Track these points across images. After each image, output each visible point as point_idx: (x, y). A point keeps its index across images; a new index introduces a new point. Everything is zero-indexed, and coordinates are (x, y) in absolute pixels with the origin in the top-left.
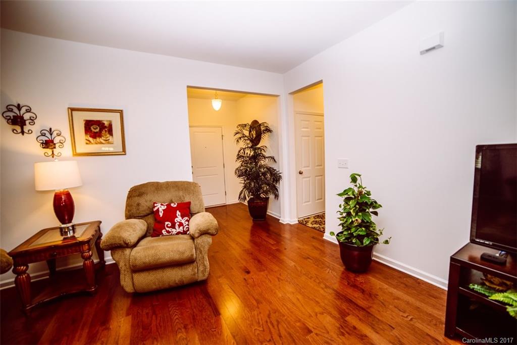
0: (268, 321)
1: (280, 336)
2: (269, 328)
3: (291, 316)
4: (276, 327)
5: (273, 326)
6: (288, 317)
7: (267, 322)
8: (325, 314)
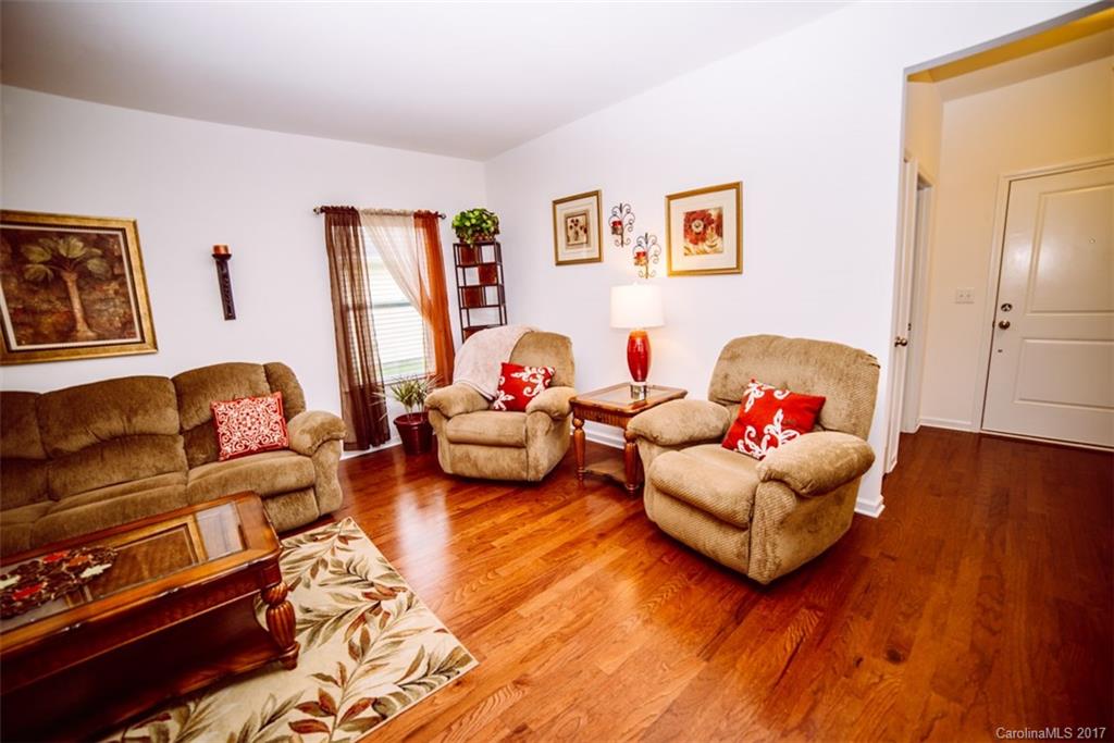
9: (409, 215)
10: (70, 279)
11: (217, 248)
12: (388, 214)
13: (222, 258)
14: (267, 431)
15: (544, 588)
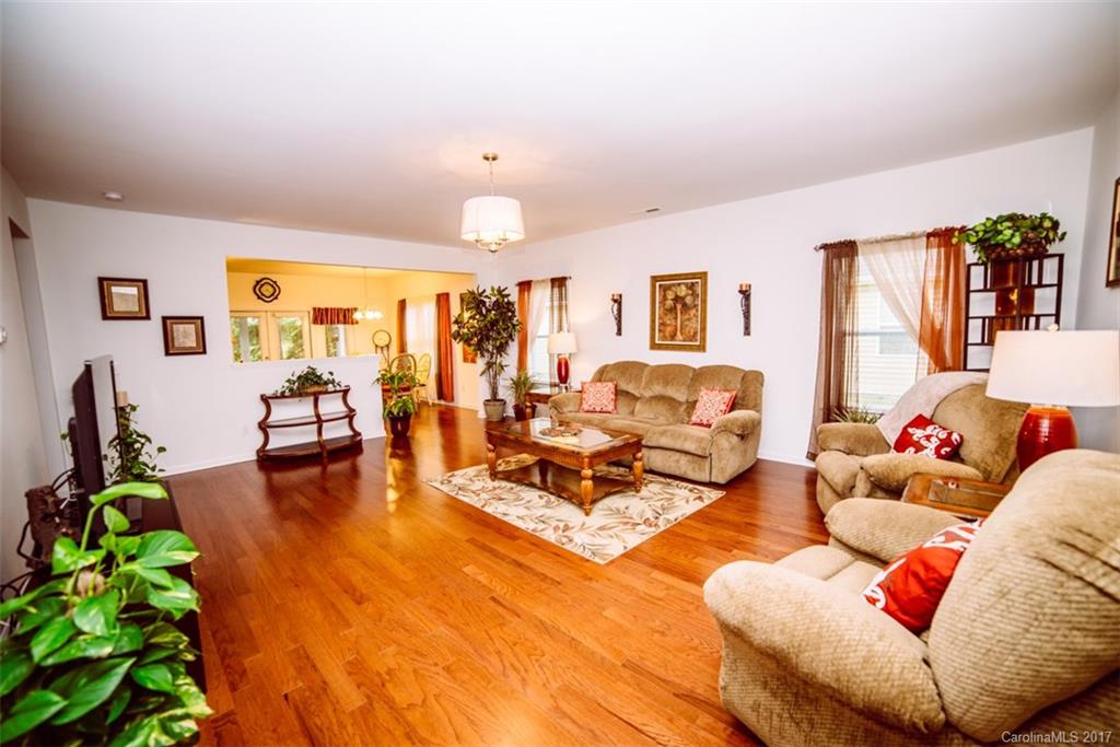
0: (523, 673)
1: (499, 653)
2: (519, 661)
3: (478, 690)
4: (508, 665)
5: (512, 665)
6: (485, 688)
7: (526, 671)
8: (405, 706)
9: (920, 236)
10: (679, 306)
11: (741, 286)
12: (890, 240)
13: (746, 294)
14: (713, 415)
15: (687, 580)
